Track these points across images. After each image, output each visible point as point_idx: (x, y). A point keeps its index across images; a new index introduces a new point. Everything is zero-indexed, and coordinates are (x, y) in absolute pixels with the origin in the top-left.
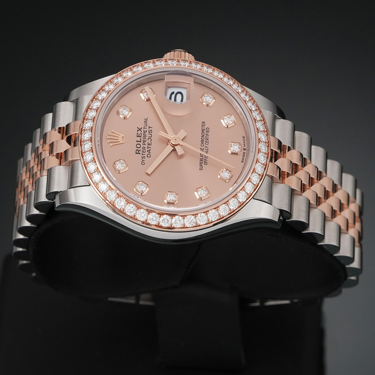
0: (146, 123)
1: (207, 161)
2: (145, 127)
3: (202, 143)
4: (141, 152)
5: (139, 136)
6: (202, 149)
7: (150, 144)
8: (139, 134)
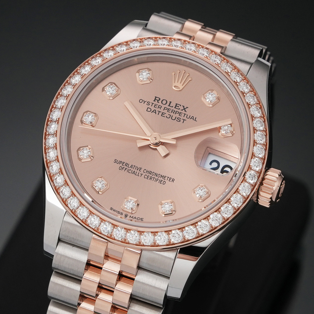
0: (191, 118)
1: (123, 170)
2: (186, 116)
3: (148, 172)
4: (156, 102)
5: (176, 106)
6: (140, 169)
7: (163, 115)
8: (178, 107)
